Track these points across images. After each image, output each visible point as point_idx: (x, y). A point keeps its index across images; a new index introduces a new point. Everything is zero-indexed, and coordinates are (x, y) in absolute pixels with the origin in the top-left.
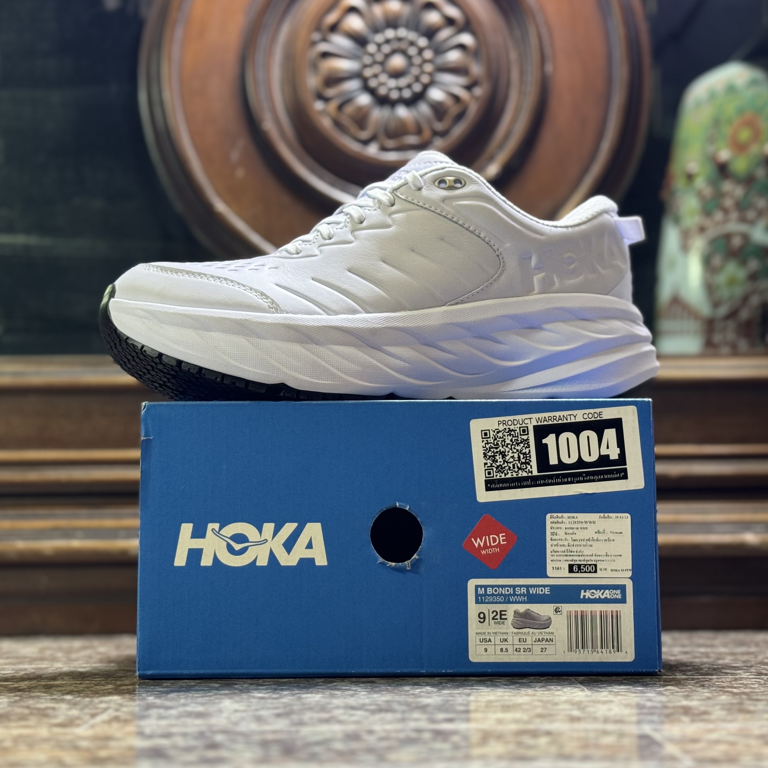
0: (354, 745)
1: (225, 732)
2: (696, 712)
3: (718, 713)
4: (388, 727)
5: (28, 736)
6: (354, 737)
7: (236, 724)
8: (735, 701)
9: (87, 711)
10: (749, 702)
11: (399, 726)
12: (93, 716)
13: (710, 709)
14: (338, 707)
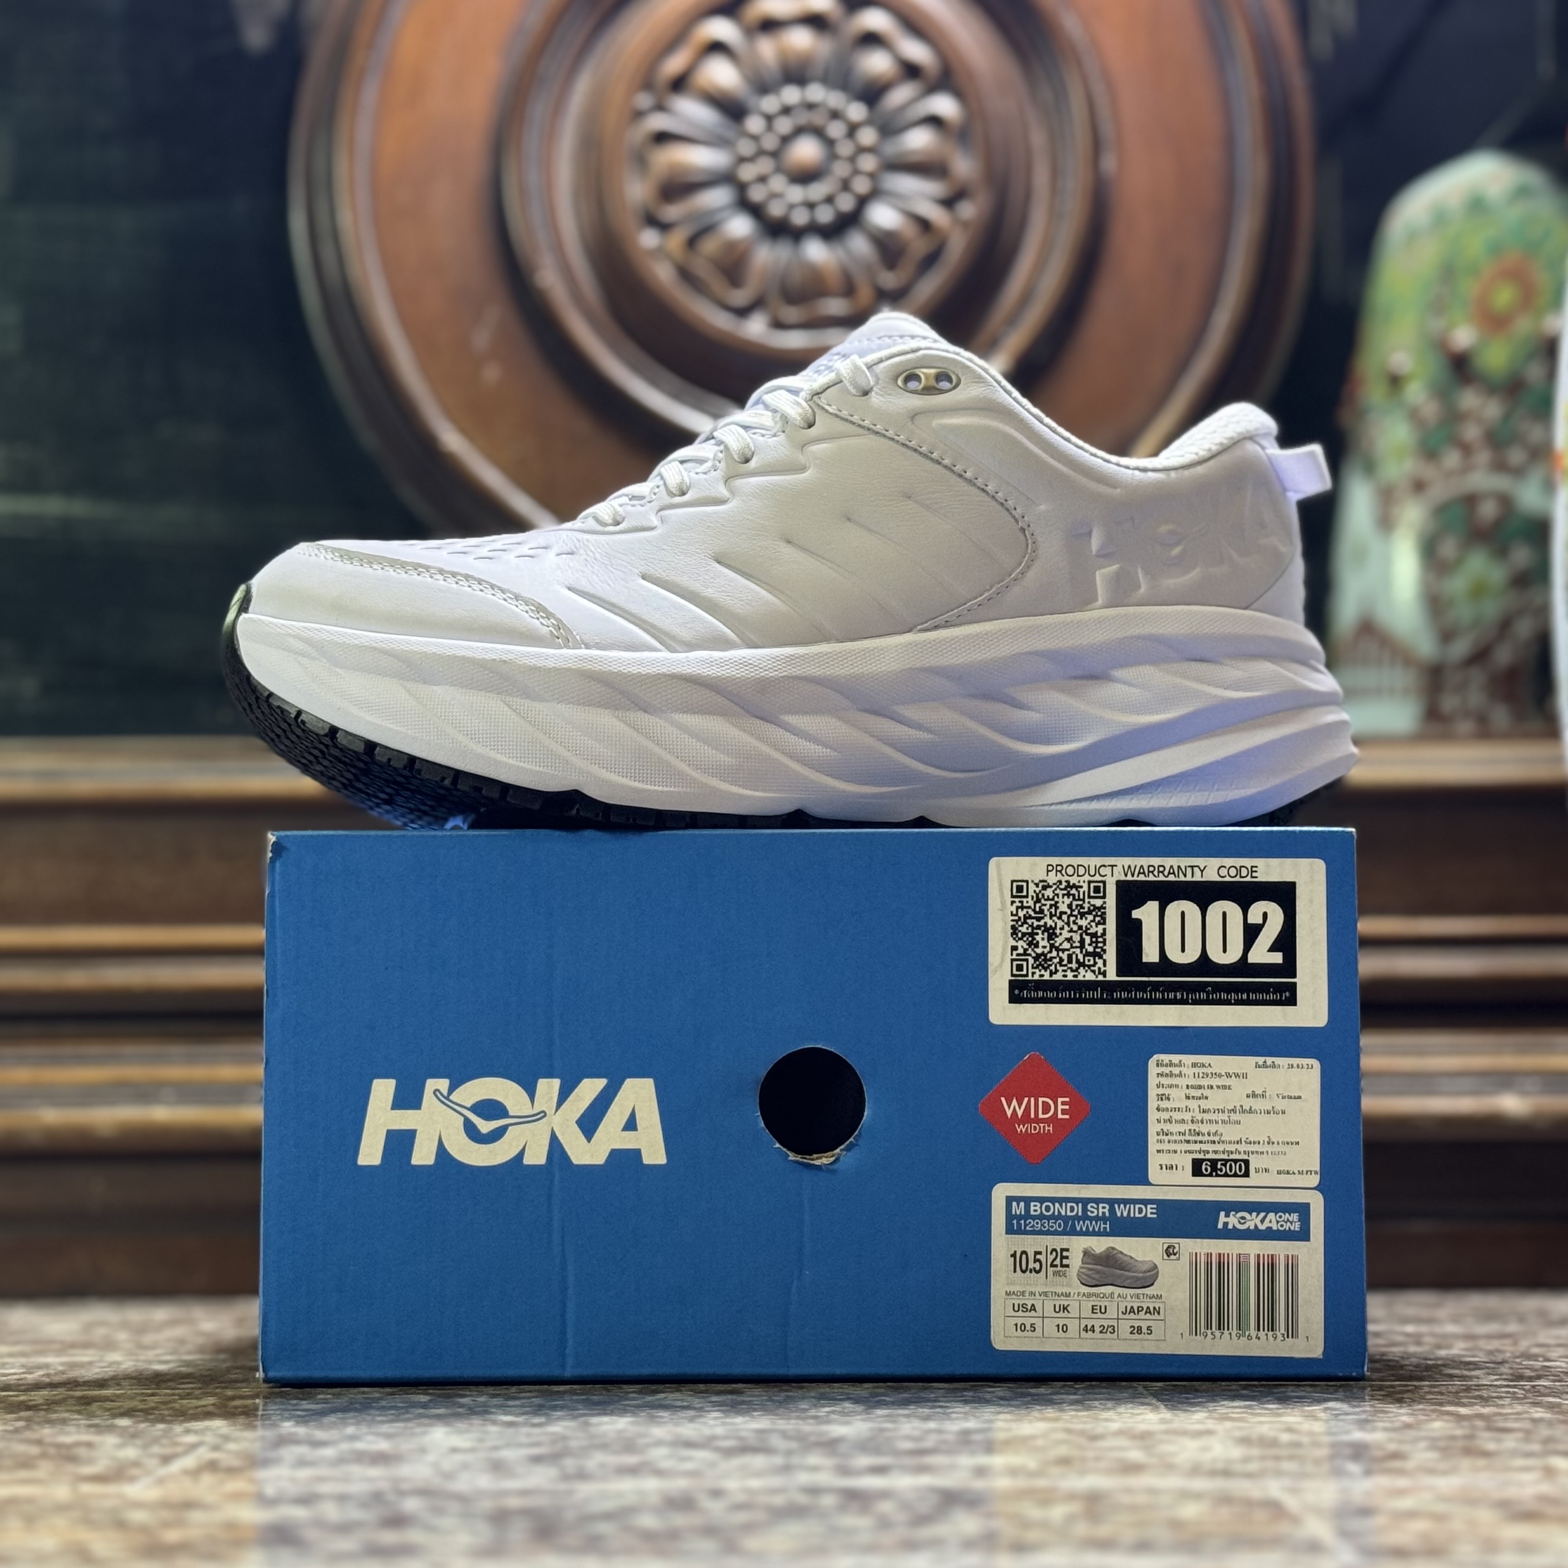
0: (679, 1520)
1: (424, 1492)
2: (1378, 1453)
3: (1422, 1455)
4: (755, 1483)
5: (29, 1500)
6: (683, 1503)
7: (449, 1476)
8: (1459, 1432)
9: (156, 1449)
10: (1487, 1435)
11: (776, 1481)
12: (166, 1460)
13: (1405, 1448)
14: (659, 1443)
